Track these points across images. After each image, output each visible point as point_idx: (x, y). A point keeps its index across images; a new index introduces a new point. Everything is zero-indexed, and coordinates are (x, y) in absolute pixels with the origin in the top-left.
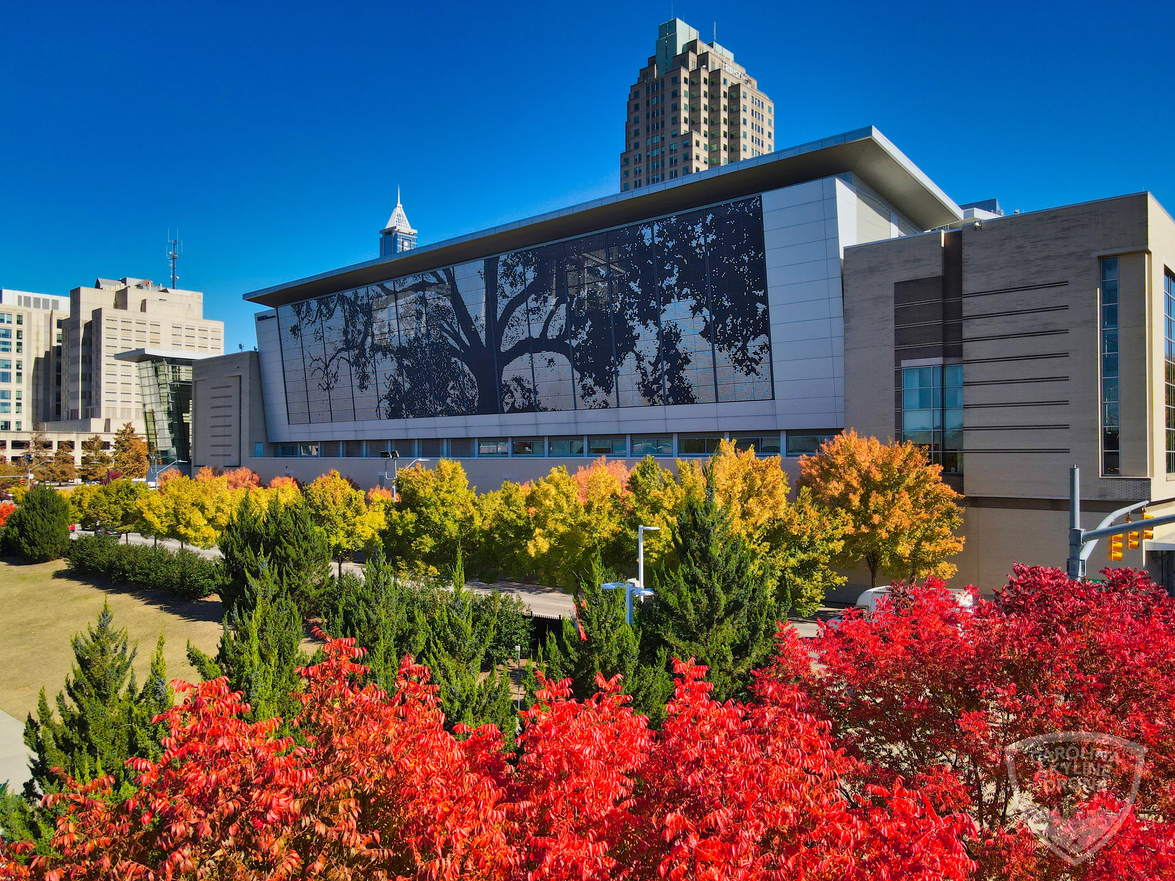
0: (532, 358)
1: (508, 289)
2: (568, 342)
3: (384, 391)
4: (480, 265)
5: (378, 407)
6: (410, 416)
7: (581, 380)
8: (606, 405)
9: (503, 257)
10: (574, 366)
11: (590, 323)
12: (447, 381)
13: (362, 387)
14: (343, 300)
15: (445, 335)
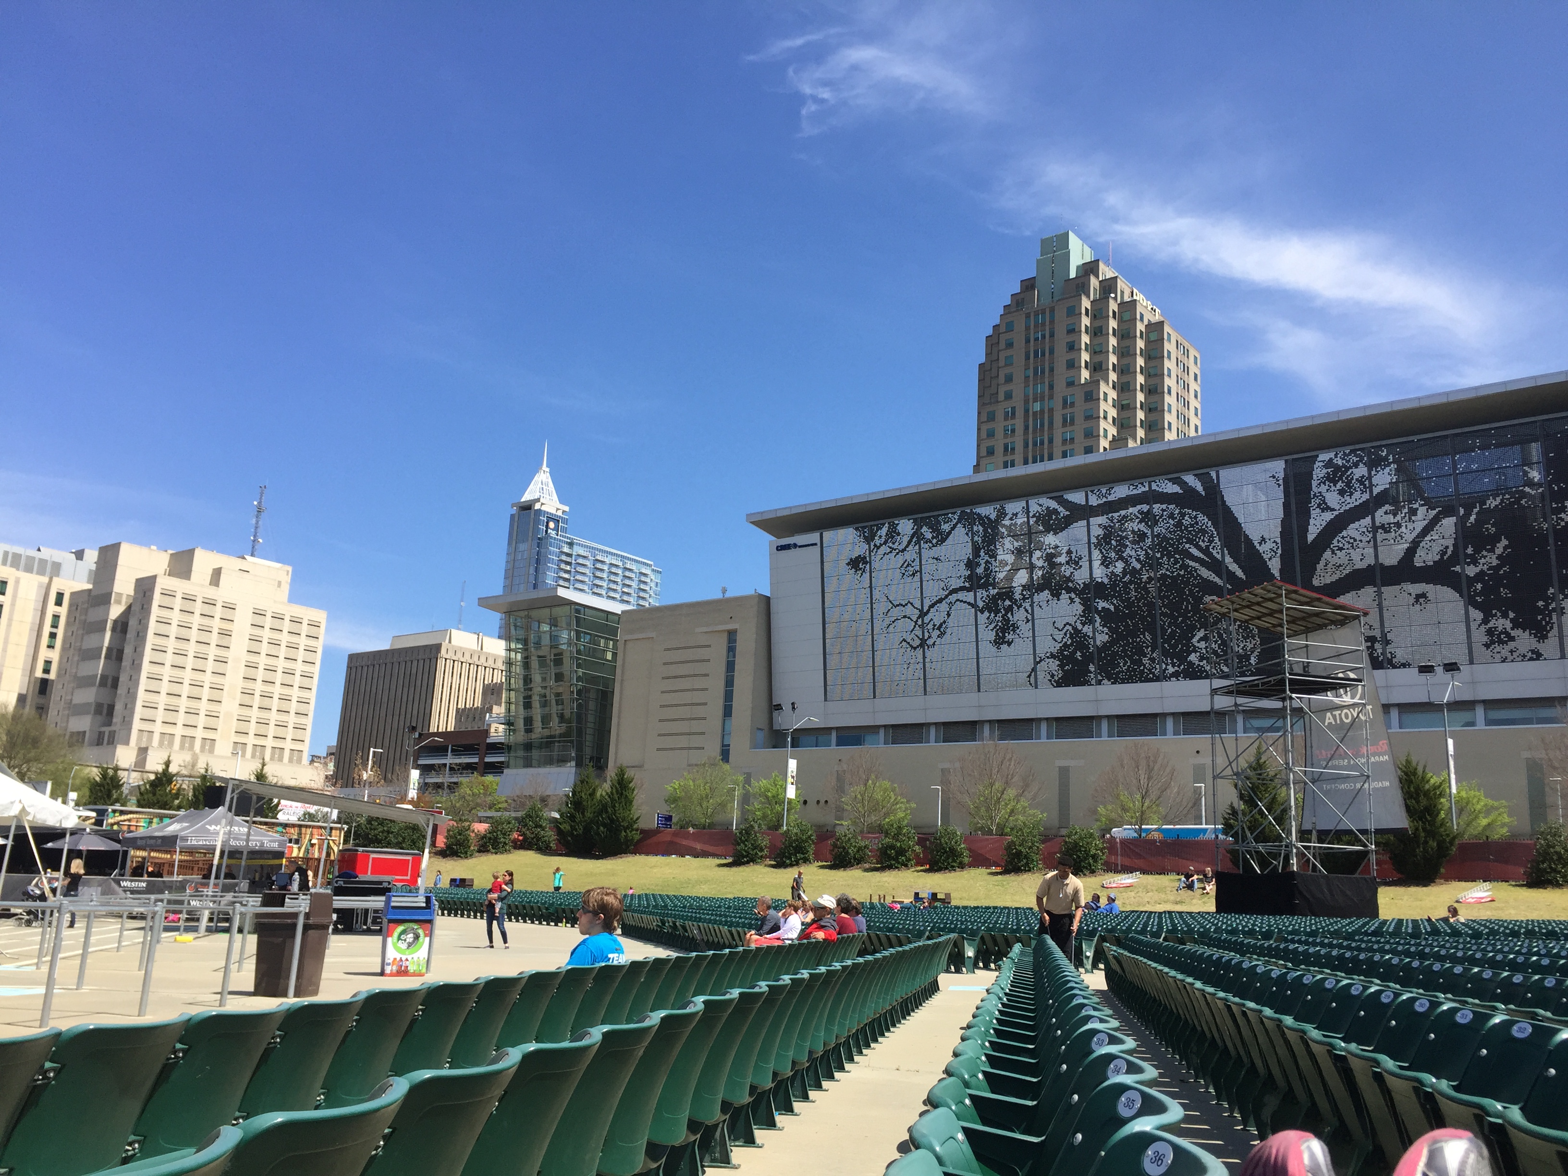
0: (1379, 594)
1: (1333, 498)
2: (1458, 569)
3: (1047, 645)
4: (1278, 466)
5: (1034, 670)
6: (1105, 681)
7: (1485, 621)
8: (1537, 655)
9: (1324, 457)
10: (1471, 602)
11: (1504, 542)
12: (1192, 629)
13: (1000, 641)
14: (968, 520)
15: (1192, 563)
